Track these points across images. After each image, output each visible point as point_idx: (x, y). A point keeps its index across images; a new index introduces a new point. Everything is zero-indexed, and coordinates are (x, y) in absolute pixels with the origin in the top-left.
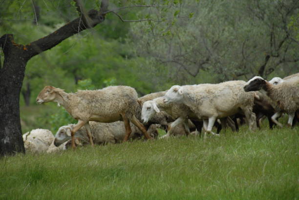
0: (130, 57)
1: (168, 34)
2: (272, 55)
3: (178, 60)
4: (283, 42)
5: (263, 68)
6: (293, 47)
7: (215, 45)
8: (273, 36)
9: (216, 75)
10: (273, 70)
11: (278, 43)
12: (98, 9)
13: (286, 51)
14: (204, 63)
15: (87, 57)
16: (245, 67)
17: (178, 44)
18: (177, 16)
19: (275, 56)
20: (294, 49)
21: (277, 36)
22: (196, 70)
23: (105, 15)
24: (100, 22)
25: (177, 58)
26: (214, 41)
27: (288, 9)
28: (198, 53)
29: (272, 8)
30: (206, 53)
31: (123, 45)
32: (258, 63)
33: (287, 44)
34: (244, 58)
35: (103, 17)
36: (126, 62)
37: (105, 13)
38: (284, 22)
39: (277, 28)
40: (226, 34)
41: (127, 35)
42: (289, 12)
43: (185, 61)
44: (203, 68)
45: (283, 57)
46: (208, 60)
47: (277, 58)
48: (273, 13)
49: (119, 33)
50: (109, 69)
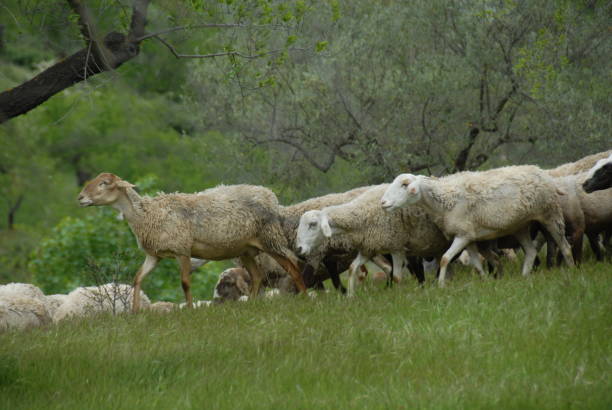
0: (190, 132)
1: (269, 83)
2: (483, 128)
3: (291, 136)
4: (505, 101)
5: (465, 154)
6: (526, 112)
7: (366, 108)
8: (485, 89)
9: (369, 169)
10: (486, 158)
11: (495, 103)
12: (125, 31)
13: (511, 120)
14: (344, 144)
15: (103, 131)
16: (428, 152)
17: (290, 104)
18: (290, 47)
19: (489, 130)
20: (529, 116)
21: (492, 89)
22: (327, 157)
23: (139, 43)
24: (132, 57)
25: (290, 133)
26: (365, 99)
27: (515, 34)
28: (332, 125)
29: (480, 31)
30: (347, 124)
31: (176, 107)
32: (454, 145)
33: (515, 105)
34: (426, 133)
35: (135, 48)
36: (185, 141)
37: (139, 39)
38: (507, 60)
39: (493, 72)
40: (388, 84)
41: (182, 87)
42: (517, 40)
43: (305, 139)
44: (341, 154)
45: (505, 132)
46: (351, 138)
47: (493, 134)
48: (484, 42)
49: (168, 82)
50: (149, 154)
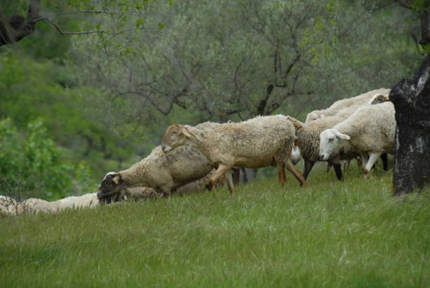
0: (72, 85)
1: (127, 52)
2: (277, 85)
3: (142, 90)
4: (292, 66)
5: (264, 103)
6: (306, 73)
7: (195, 70)
8: (278, 58)
9: (197, 113)
10: (278, 106)
11: (285, 68)
12: (24, 14)
13: (296, 79)
14: (179, 95)
15: (9, 85)
16: (239, 101)
17: (142, 67)
18: (141, 26)
19: (281, 86)
20: (308, 76)
21: (282, 56)
22: (168, 105)
23: (35, 23)
24: (29, 34)
25: (140, 87)
26: (194, 64)
27: (299, 19)
28: (171, 81)
29: (276, 17)
30: (182, 80)
31: (61, 69)
32: (256, 96)
33: (299, 69)
34: (237, 88)
35: (31, 26)
36: (67, 92)
37: (34, 21)
38: (293, 37)
39: (284, 45)
40: (212, 53)
41: (66, 54)
42: (301, 24)
43: (152, 92)
44: (177, 102)
45: (292, 88)
46: (185, 91)
47: (284, 89)
48: (278, 24)
49: (56, 51)
50: (41, 102)
